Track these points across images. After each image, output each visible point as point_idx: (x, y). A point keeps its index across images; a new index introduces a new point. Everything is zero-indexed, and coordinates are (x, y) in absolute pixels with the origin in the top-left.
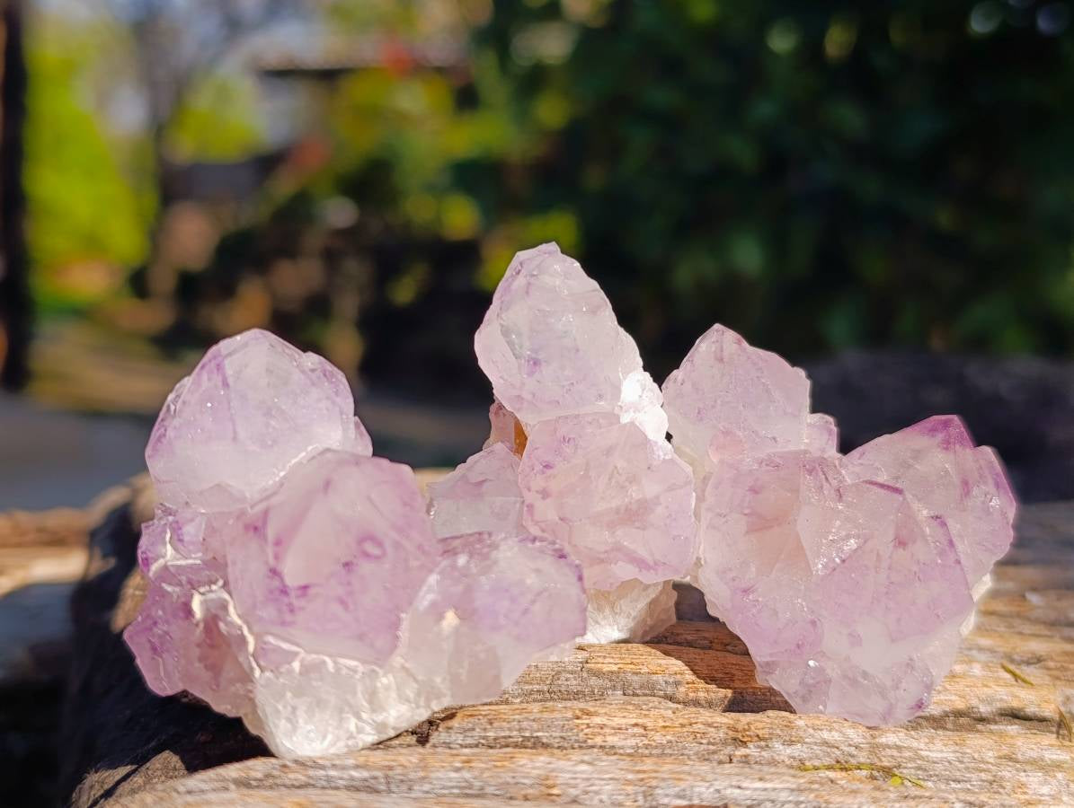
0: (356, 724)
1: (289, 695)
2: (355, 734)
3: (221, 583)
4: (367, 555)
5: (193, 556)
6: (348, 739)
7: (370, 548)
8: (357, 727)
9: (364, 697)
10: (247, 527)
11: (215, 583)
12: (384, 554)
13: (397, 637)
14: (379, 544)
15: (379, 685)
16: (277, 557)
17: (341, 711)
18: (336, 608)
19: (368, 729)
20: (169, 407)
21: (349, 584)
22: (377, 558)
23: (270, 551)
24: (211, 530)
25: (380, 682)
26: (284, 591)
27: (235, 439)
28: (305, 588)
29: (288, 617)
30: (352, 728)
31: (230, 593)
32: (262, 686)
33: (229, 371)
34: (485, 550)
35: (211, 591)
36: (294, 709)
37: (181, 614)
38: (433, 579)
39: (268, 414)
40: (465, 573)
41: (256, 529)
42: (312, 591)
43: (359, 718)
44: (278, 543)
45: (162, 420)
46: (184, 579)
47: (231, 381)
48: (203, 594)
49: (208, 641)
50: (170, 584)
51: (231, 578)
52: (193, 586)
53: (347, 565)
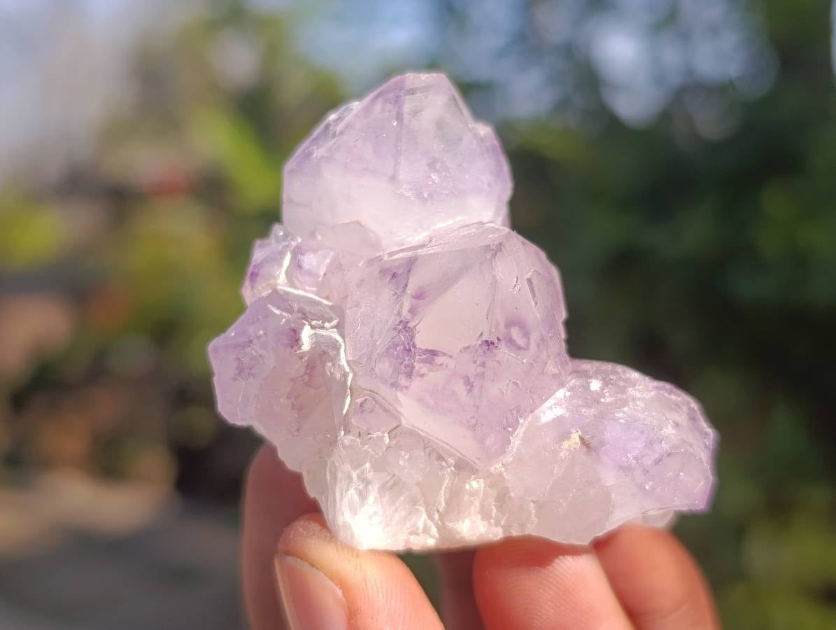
0: (425, 520)
1: (368, 465)
2: (420, 531)
3: (334, 322)
4: (510, 341)
5: (307, 288)
6: (411, 533)
7: (516, 334)
8: (425, 525)
9: (445, 495)
10: (383, 272)
11: (330, 320)
12: (527, 348)
13: (509, 442)
14: (526, 335)
15: (467, 487)
16: (413, 311)
17: (414, 502)
18: (460, 388)
19: (434, 531)
20: (328, 126)
21: (483, 365)
22: (520, 348)
23: (407, 303)
24: (337, 267)
25: (470, 484)
26: (409, 350)
27: (393, 178)
28: (434, 353)
29: (403, 381)
30: (421, 525)
31: (343, 337)
32: (344, 447)
33: (407, 107)
34: (621, 383)
35: (323, 328)
36: (367, 483)
37: (286, 341)
38: (561, 394)
39: (432, 165)
40: (595, 400)
41: (394, 276)
42: (439, 360)
43: (430, 517)
44: (419, 296)
45: (316, 139)
46: (296, 307)
47: (406, 116)
48: (313, 327)
49: (306, 378)
50: (278, 308)
51: (349, 320)
52: (305, 316)
53: (488, 344)
